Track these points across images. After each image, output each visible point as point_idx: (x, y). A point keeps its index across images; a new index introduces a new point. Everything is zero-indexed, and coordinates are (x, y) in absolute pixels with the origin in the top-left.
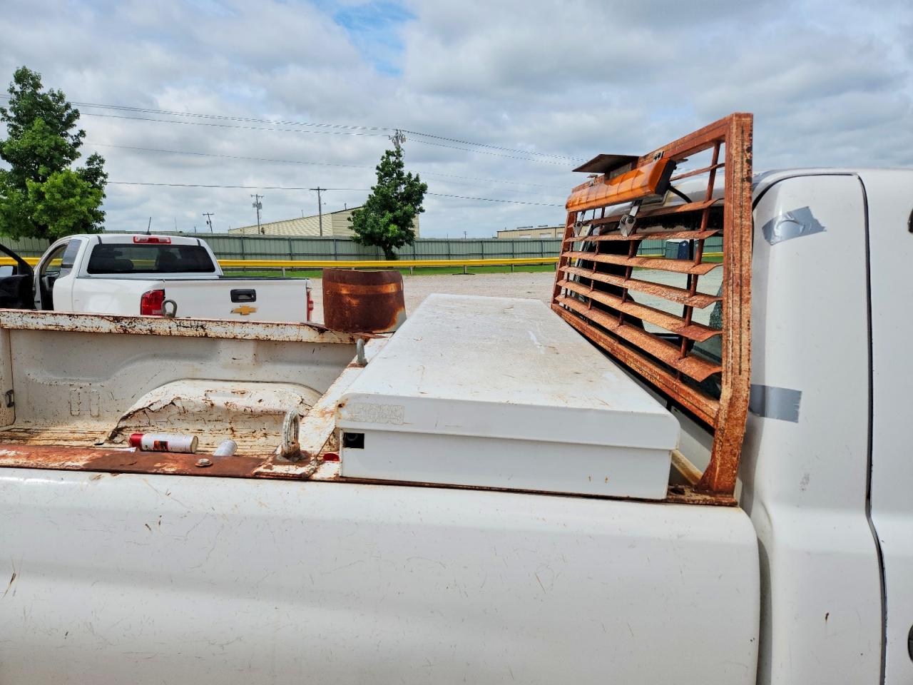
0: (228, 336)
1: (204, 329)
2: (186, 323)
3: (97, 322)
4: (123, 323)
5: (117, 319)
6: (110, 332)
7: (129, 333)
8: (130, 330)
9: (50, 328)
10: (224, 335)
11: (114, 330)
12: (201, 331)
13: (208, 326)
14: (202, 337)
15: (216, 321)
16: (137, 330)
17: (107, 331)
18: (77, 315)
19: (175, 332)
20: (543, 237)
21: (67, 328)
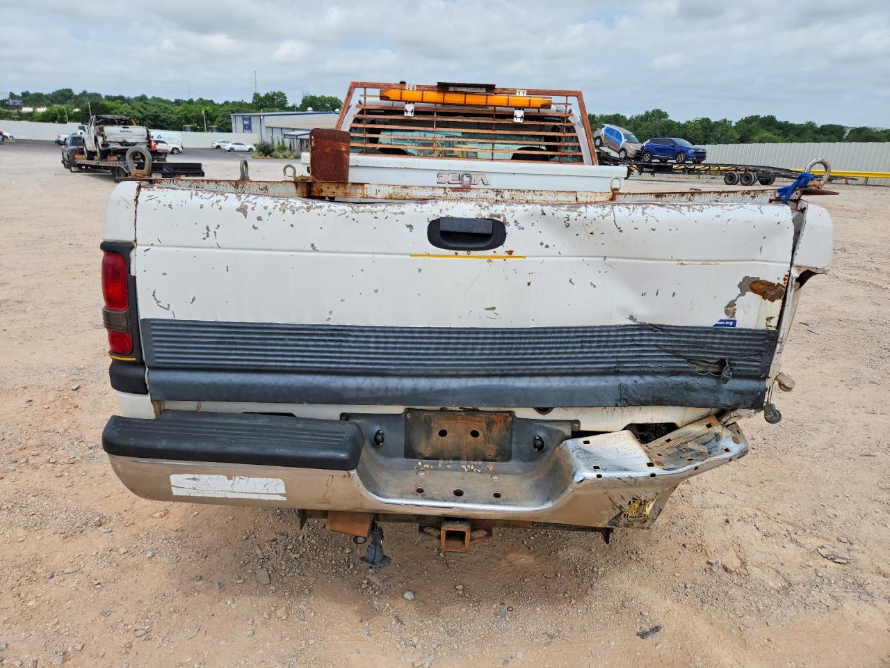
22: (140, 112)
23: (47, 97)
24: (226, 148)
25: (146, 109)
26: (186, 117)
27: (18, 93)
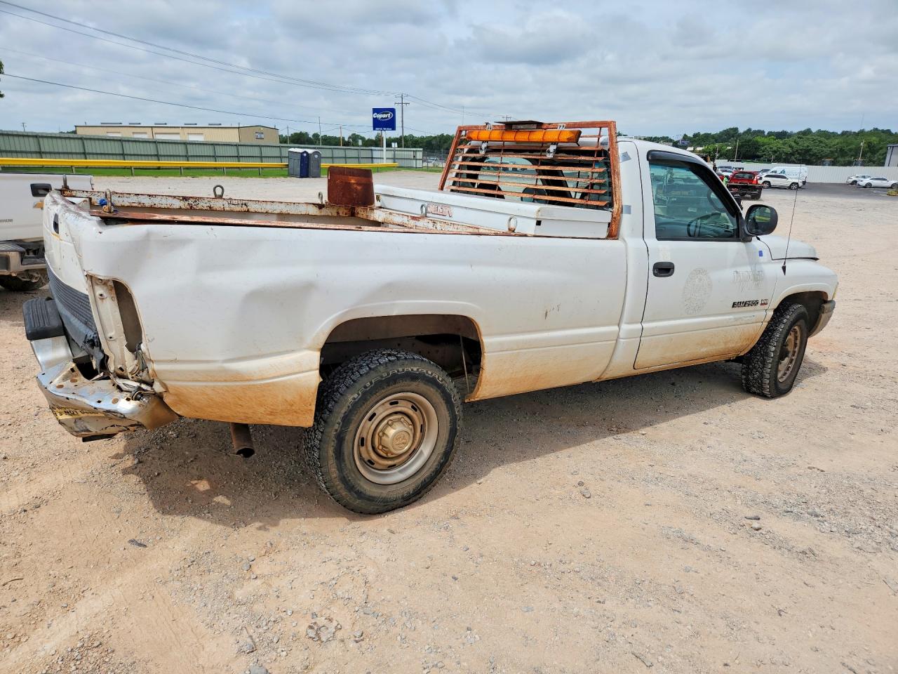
0: (263, 211)
1: (247, 206)
2: (234, 202)
3: (170, 201)
4: (190, 202)
5: (185, 199)
6: (180, 208)
7: (194, 209)
8: (195, 207)
9: (134, 205)
10: (260, 211)
11: (183, 207)
12: (245, 208)
13: (249, 204)
14: (245, 211)
15: (256, 201)
16: (200, 207)
17: (178, 207)
18: (155, 196)
19: (227, 208)
20: (159, 137)
21: (147, 205)
22: (790, 146)
23: (713, 136)
24: (861, 183)
25: (797, 144)
26: (842, 150)
27: (690, 135)
